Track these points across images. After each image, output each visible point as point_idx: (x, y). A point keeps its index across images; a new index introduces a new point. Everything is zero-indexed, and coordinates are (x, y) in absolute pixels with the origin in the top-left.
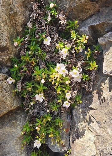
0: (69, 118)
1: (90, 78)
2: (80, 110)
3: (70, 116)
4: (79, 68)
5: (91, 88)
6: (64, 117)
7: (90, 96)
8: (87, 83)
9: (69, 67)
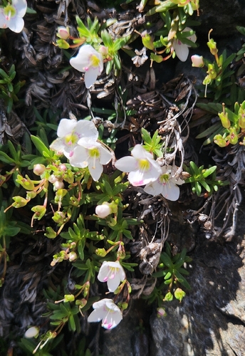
0: (137, 349)
1: (225, 179)
2: (185, 322)
3: (142, 341)
4: (167, 138)
5: (230, 224)
6: (116, 342)
7: (225, 259)
8: (210, 204)
9: (126, 132)
